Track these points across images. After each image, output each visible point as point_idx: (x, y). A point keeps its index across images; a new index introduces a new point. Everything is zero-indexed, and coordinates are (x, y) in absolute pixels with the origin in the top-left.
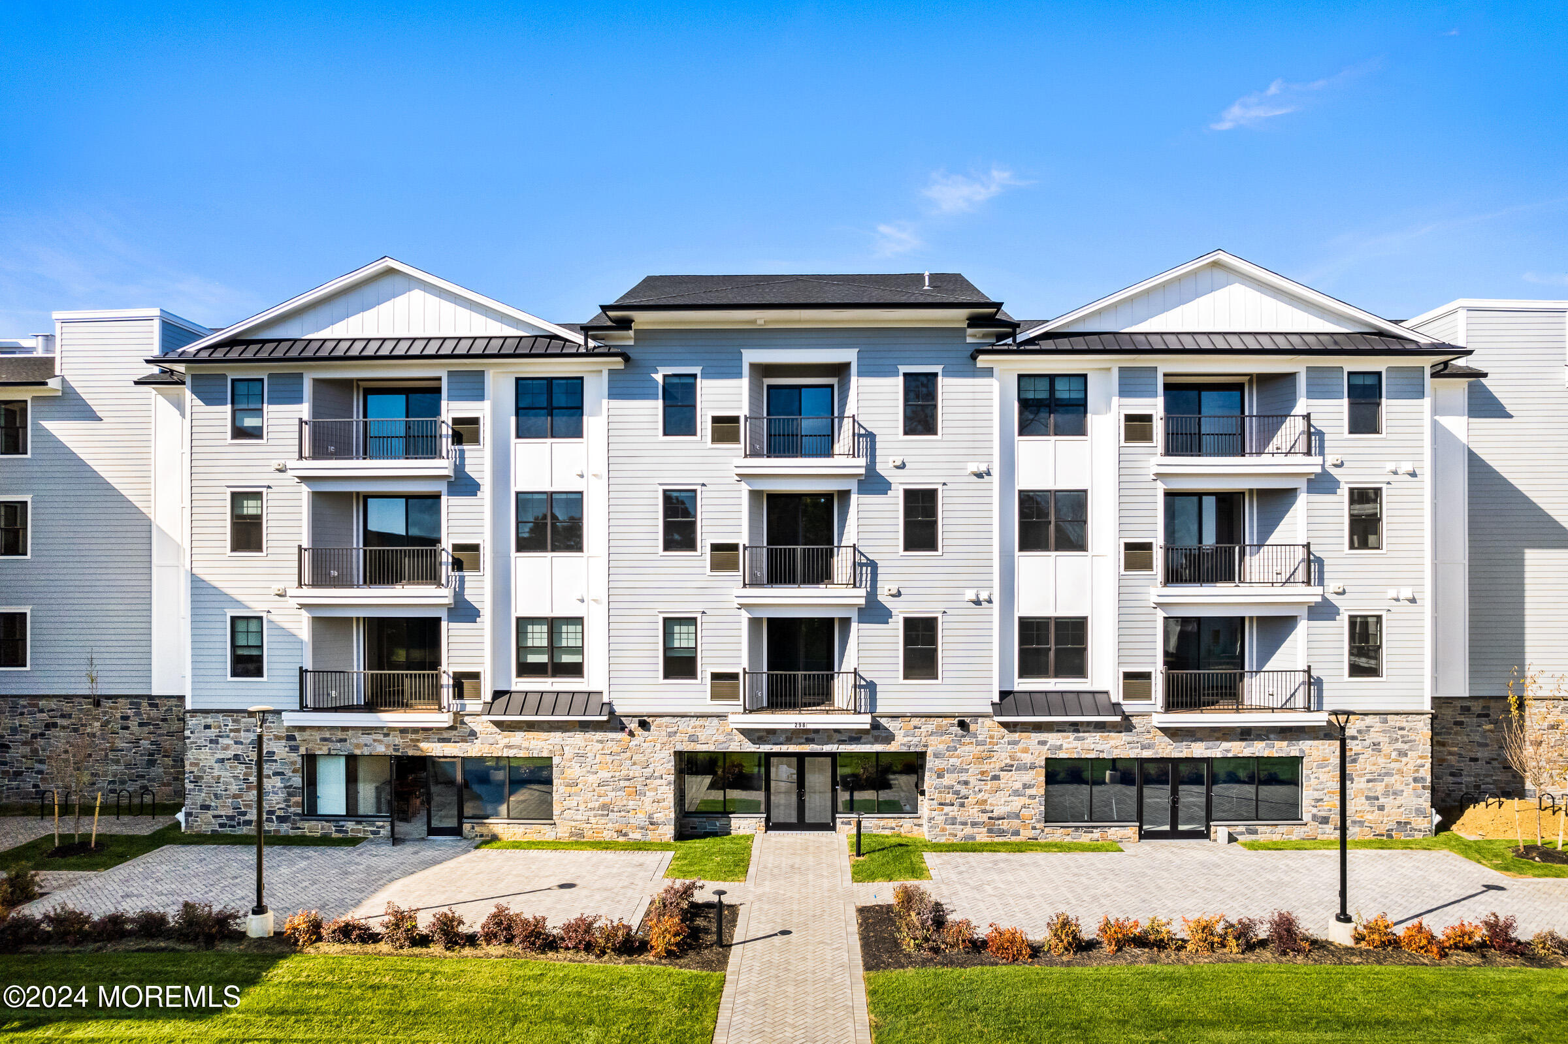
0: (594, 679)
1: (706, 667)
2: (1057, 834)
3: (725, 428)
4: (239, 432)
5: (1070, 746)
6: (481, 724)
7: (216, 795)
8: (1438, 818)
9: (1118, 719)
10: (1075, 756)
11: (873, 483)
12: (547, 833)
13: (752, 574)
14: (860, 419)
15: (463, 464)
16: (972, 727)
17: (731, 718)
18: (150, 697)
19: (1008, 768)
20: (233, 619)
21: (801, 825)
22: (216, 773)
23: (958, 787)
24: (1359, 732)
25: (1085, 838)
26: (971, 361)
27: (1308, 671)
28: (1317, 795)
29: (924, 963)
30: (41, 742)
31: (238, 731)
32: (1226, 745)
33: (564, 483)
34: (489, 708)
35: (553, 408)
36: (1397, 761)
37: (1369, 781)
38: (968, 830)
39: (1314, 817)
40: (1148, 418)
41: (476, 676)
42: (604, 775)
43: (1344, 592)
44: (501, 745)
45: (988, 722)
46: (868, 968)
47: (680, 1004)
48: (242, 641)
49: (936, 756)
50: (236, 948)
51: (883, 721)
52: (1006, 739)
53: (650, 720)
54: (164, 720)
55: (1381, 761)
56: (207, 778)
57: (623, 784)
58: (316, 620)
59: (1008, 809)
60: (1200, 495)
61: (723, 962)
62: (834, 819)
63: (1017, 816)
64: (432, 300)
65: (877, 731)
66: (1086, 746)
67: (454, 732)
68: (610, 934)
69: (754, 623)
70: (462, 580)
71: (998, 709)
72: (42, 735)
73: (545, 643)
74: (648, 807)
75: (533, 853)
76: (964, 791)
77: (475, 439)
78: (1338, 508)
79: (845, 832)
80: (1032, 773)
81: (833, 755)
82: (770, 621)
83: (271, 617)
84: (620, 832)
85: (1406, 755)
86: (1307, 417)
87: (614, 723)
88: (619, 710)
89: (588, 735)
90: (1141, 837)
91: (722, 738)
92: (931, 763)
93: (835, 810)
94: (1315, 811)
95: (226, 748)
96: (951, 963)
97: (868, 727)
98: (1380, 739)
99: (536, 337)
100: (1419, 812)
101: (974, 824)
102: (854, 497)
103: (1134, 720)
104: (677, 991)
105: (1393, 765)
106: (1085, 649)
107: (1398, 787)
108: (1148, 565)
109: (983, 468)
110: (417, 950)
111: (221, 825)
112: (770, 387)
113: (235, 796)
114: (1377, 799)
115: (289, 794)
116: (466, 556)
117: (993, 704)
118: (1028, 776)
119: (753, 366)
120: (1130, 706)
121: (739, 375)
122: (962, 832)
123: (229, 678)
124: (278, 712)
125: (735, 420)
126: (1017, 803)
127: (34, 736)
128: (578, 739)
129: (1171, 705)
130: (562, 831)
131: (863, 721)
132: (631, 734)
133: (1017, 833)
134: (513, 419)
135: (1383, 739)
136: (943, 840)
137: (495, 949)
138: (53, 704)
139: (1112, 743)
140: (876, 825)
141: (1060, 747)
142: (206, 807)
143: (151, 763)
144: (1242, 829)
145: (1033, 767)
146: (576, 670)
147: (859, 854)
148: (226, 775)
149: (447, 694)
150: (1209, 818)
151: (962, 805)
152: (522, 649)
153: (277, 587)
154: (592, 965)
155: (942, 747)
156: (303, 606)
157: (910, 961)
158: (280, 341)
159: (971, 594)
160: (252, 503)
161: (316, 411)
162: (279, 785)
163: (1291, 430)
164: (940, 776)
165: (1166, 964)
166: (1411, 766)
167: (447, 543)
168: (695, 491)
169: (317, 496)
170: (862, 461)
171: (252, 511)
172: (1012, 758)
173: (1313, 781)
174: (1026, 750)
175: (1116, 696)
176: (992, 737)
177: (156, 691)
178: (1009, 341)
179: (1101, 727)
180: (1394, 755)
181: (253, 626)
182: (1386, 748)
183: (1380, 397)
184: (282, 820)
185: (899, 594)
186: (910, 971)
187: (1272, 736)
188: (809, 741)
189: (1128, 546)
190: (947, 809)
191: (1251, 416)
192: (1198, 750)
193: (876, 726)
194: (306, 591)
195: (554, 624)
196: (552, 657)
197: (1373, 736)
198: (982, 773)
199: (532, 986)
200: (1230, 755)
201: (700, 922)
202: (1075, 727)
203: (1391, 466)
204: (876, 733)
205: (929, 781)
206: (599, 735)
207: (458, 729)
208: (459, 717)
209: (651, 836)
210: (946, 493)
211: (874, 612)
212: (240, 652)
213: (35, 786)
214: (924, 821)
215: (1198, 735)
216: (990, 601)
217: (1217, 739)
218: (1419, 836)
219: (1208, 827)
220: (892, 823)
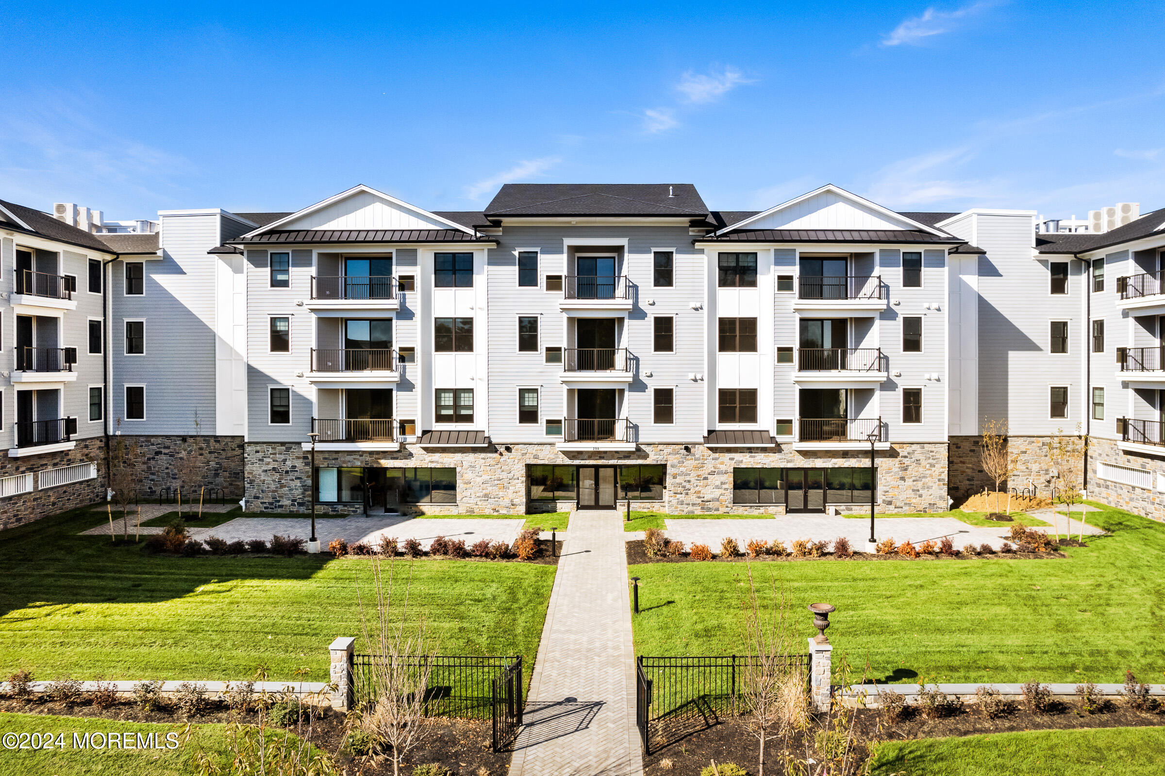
0: (480, 423)
1: (543, 417)
2: (740, 510)
3: (554, 282)
4: (275, 283)
5: (747, 461)
6: (415, 449)
7: (262, 491)
8: (951, 502)
9: (773, 445)
10: (750, 466)
11: (637, 313)
12: (452, 510)
13: (569, 364)
14: (629, 277)
15: (405, 302)
16: (692, 450)
17: (557, 445)
18: (215, 437)
19: (712, 473)
20: (272, 390)
21: (597, 506)
22: (262, 478)
23: (684, 484)
24: (908, 453)
25: (756, 512)
26: (692, 246)
27: (880, 419)
28: (885, 489)
29: (658, 561)
30: (152, 462)
31: (275, 454)
32: (834, 460)
33: (462, 313)
34: (420, 440)
35: (456, 270)
36: (929, 470)
37: (914, 481)
38: (690, 508)
39: (884, 501)
40: (790, 278)
41: (413, 422)
42: (486, 477)
43: (900, 376)
44: (427, 461)
45: (701, 447)
46: (629, 563)
47: (536, 576)
48: (277, 403)
49: (672, 466)
50: (303, 557)
51: (643, 447)
52: (711, 457)
53: (511, 446)
54: (224, 450)
55: (921, 469)
56: (257, 481)
57: (496, 482)
58: (320, 390)
59: (712, 496)
60: (822, 320)
61: (556, 562)
62: (615, 503)
63: (718, 500)
64: (386, 208)
65: (639, 452)
66: (756, 461)
67: (400, 454)
68: (498, 548)
69: (570, 392)
70: (404, 368)
71: (707, 439)
72: (153, 458)
73: (451, 403)
74: (511, 496)
75: (446, 520)
76: (688, 486)
77: (412, 288)
78: (897, 328)
79: (621, 509)
80: (726, 476)
81: (614, 467)
82: (579, 391)
83: (295, 389)
84: (494, 510)
85: (934, 466)
86: (879, 277)
87: (491, 448)
88: (494, 441)
89: (476, 455)
90: (787, 512)
91: (552, 456)
92: (669, 470)
93: (616, 498)
94: (884, 498)
95: (268, 464)
96: (672, 561)
97: (634, 450)
98: (920, 458)
99: (447, 230)
100: (941, 498)
101: (693, 505)
102: (626, 321)
103: (783, 446)
104: (534, 572)
105: (928, 472)
106: (756, 407)
107: (930, 484)
108: (790, 360)
109: (698, 305)
110: (398, 558)
111: (266, 508)
112: (579, 258)
113: (274, 491)
114: (918, 491)
115: (305, 490)
116: (407, 355)
117: (704, 437)
118: (724, 478)
119: (569, 247)
120: (780, 439)
121: (562, 252)
122: (687, 509)
123: (270, 424)
124: (300, 443)
125: (560, 277)
126: (717, 493)
127: (149, 459)
128: (471, 457)
129: (803, 437)
130: (462, 509)
131: (632, 447)
132: (501, 454)
133: (717, 510)
134: (433, 276)
135: (922, 457)
136: (676, 513)
137: (438, 557)
138: (159, 440)
139: (771, 459)
140: (639, 507)
141: (741, 462)
142: (257, 498)
143: (217, 475)
144: (843, 508)
145: (726, 473)
146: (469, 419)
147: (628, 520)
148: (268, 479)
149: (396, 432)
150: (825, 501)
151: (687, 494)
152: (438, 407)
153: (298, 372)
154: (489, 563)
155: (676, 462)
156: (312, 382)
157: (651, 560)
158: (299, 231)
159: (691, 376)
160: (282, 324)
161: (320, 271)
162: (299, 484)
163: (871, 284)
164: (675, 477)
165: (780, 561)
166: (937, 473)
167: (396, 347)
168: (537, 317)
169: (320, 320)
170: (631, 301)
171: (282, 328)
172: (715, 467)
173: (883, 481)
174: (722, 463)
175: (773, 433)
176: (703, 456)
177: (219, 433)
178: (713, 234)
179: (764, 450)
180: (928, 466)
181: (284, 394)
182: (923, 462)
183: (921, 266)
184: (300, 504)
185: (651, 376)
186: (650, 564)
187: (860, 456)
188: (601, 458)
189: (780, 349)
190: (678, 496)
191: (851, 277)
192: (819, 463)
193: (638, 449)
194: (315, 374)
195: (457, 393)
196: (455, 412)
197: (917, 456)
198: (698, 476)
199: (461, 570)
200: (836, 466)
201: (543, 547)
202: (750, 450)
203: (926, 305)
204: (638, 453)
205: (669, 481)
206: (483, 455)
207: (403, 452)
208: (403, 445)
209: (512, 512)
210: (677, 319)
211: (637, 385)
212: (275, 409)
213: (150, 488)
214: (666, 504)
215: (819, 455)
216: (702, 380)
217: (829, 457)
218: (941, 511)
219: (825, 507)
220: (648, 505)
